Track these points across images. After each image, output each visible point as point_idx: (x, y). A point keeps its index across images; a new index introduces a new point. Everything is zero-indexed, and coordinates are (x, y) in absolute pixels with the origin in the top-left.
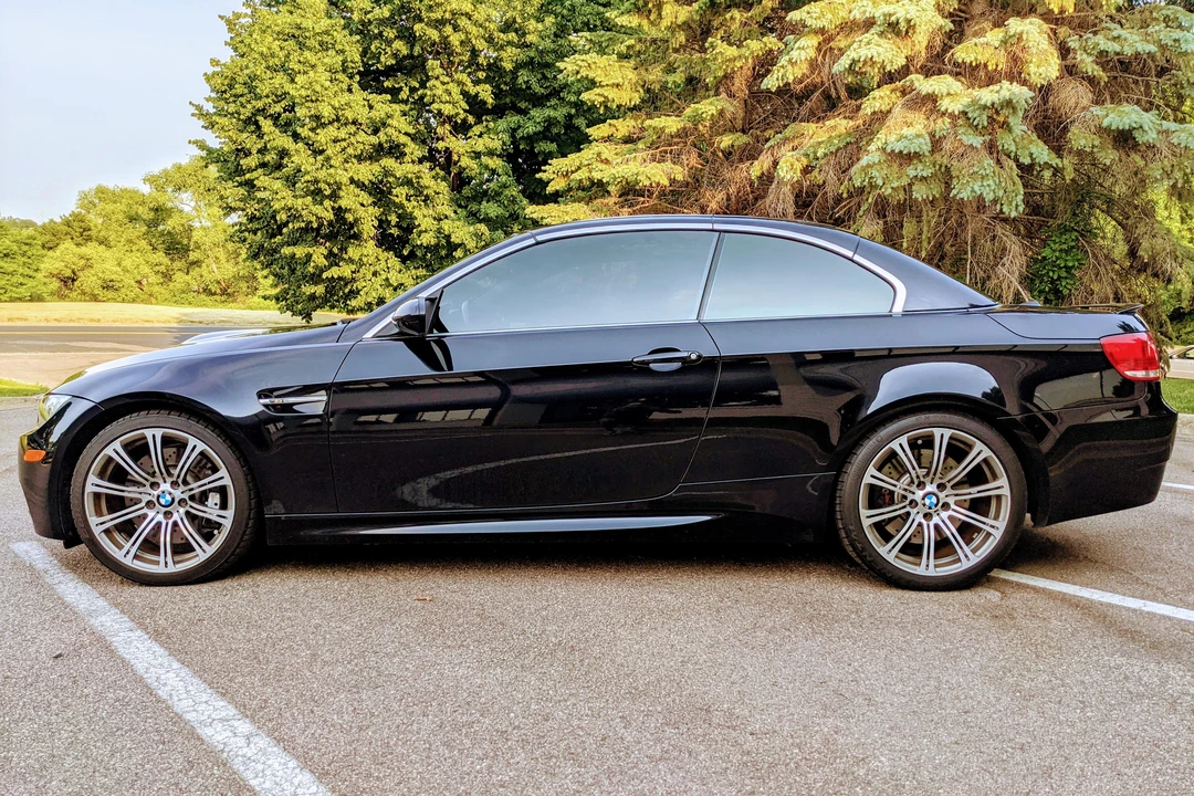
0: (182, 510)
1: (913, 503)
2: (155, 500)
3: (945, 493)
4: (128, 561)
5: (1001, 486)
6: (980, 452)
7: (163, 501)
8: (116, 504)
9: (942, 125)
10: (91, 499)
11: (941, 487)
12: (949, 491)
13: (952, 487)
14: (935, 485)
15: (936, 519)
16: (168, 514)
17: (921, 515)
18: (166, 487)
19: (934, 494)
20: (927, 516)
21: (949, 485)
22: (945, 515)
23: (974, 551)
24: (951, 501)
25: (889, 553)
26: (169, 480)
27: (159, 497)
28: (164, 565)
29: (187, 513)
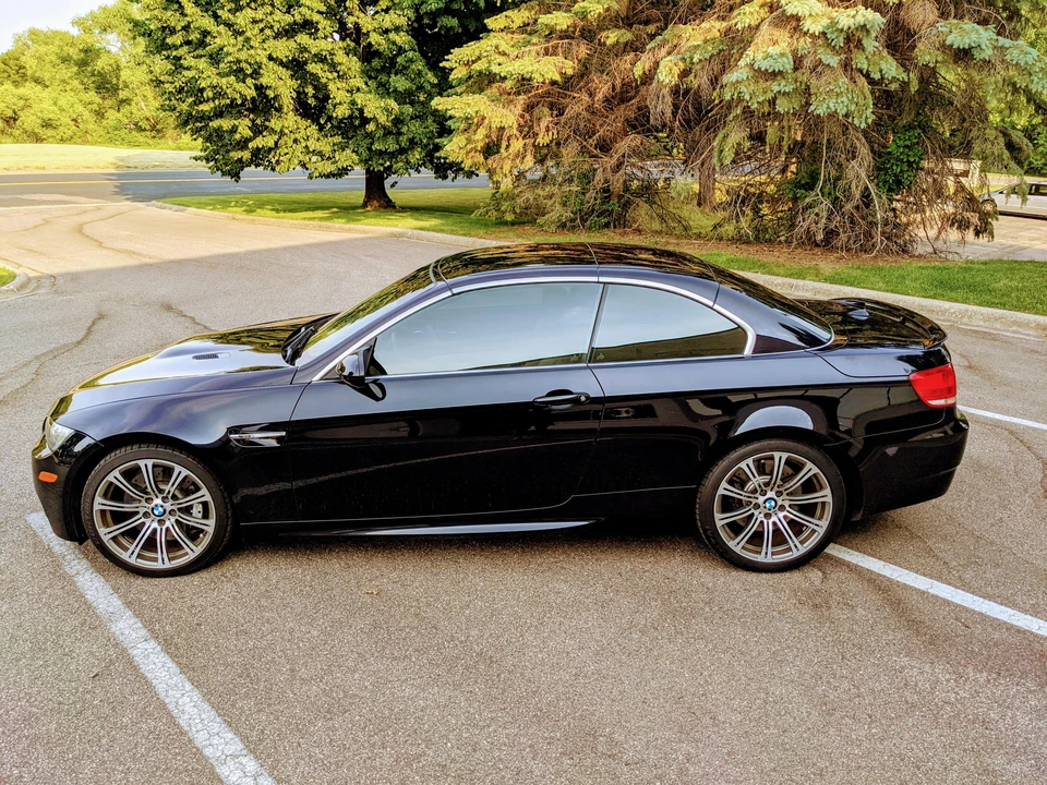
0: (173, 519)
1: (757, 506)
2: (150, 511)
3: (781, 498)
4: (133, 561)
5: (826, 495)
6: (810, 469)
7: (156, 512)
8: (119, 517)
9: (804, 44)
10: (99, 515)
11: (779, 494)
12: (784, 496)
13: (788, 494)
14: (773, 493)
15: (774, 518)
16: (161, 522)
17: (762, 515)
18: (158, 501)
19: (772, 499)
20: (768, 516)
21: (785, 493)
22: (781, 515)
23: (802, 543)
24: (787, 504)
25: (736, 545)
26: (160, 496)
27: (153, 509)
28: (161, 561)
29: (177, 520)
